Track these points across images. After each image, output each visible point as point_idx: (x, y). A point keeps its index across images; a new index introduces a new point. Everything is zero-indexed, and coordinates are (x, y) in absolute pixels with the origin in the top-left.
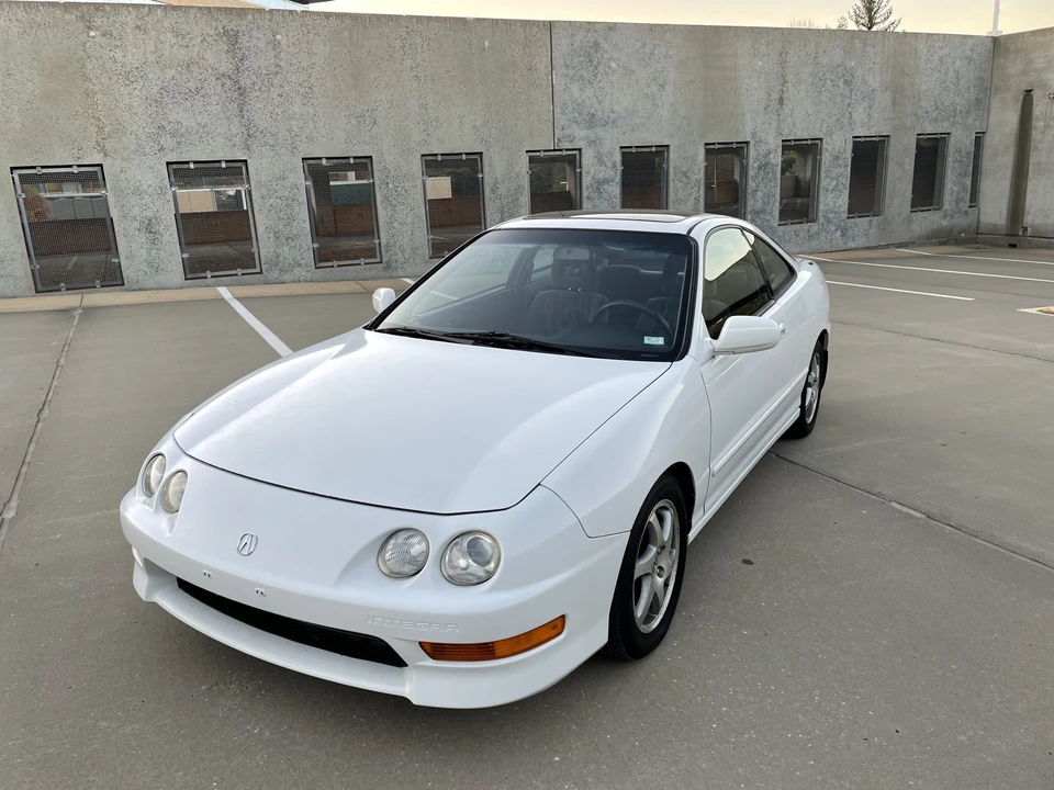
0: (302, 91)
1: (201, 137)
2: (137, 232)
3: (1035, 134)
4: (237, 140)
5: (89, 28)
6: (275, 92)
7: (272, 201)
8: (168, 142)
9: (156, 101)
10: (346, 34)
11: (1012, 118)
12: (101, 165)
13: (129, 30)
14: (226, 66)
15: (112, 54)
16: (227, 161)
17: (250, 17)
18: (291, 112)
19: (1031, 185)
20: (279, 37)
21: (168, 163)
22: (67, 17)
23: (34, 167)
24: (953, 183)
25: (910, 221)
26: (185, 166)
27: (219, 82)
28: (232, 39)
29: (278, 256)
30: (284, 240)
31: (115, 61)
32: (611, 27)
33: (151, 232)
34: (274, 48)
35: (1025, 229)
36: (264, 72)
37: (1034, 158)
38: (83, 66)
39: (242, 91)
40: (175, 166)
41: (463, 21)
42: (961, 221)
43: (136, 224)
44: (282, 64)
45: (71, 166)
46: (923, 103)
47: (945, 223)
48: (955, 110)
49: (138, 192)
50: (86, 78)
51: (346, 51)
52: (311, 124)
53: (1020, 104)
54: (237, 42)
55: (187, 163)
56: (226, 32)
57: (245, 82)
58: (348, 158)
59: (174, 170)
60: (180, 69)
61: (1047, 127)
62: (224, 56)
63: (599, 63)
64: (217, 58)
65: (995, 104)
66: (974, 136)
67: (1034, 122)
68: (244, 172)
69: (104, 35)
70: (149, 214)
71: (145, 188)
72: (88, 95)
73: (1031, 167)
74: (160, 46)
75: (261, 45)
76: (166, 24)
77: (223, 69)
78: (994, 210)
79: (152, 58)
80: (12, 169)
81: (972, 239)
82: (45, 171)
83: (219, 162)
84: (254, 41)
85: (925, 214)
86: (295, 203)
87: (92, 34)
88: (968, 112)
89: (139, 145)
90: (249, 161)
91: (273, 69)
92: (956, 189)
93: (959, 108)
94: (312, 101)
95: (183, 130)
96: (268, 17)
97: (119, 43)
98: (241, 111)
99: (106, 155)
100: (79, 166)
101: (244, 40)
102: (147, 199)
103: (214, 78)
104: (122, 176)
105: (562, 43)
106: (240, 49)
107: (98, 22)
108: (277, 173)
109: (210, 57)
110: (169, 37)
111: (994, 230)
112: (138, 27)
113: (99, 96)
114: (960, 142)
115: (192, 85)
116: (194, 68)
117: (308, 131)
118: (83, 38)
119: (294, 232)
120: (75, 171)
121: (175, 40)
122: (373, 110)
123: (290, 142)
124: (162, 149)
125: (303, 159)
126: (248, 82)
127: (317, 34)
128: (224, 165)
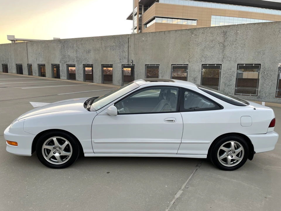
0: (242, 45)
1: (211, 58)
4: (220, 59)
5: (192, 34)
6: (233, 46)
7: (226, 75)
8: (203, 59)
9: (203, 50)
10: (260, 29)
12: (188, 65)
13: (200, 34)
14: (221, 40)
15: (196, 39)
16: (217, 64)
17: (231, 27)
18: (237, 51)
20: (238, 31)
21: (202, 65)
22: (188, 32)
23: (176, 65)
26: (206, 65)
27: (219, 45)
28: (225, 33)
29: (224, 90)
30: (227, 86)
31: (196, 41)
34: (236, 35)
36: (232, 41)
38: (189, 43)
40: (204, 65)
43: (192, 78)
44: (237, 39)
45: (182, 65)
49: (194, 71)
50: (189, 46)
51: (259, 33)
52: (242, 55)
54: (226, 34)
55: (207, 64)
56: (224, 32)
57: (226, 44)
58: (253, 64)
60: (210, 42)
62: (222, 38)
64: (220, 39)
68: (220, 67)
69: (195, 35)
70: (195, 76)
71: (196, 70)
72: (189, 49)
74: (207, 37)
75: (233, 34)
76: (209, 31)
77: (221, 41)
79: (204, 40)
80: (172, 65)
82: (177, 65)
83: (215, 64)
84: (231, 33)
86: (233, 76)
87: (193, 35)
89: (197, 60)
90: (222, 64)
91: (234, 40)
94: (244, 48)
95: (207, 57)
96: (236, 26)
97: (198, 37)
98: (223, 52)
99: (189, 62)
101: (228, 34)
102: (196, 73)
104: (192, 67)
106: (226, 36)
107: (194, 32)
108: (229, 68)
109: (218, 38)
110: (209, 34)
112: (203, 33)
113: (191, 49)
115: (212, 46)
116: (213, 41)
117: (241, 57)
118: (190, 36)
119: (231, 84)
120: (183, 65)
121: (210, 35)
122: (264, 50)
123: (235, 59)
124: (202, 61)
125: (238, 64)
126: (227, 44)
127: (250, 29)
128: (215, 65)
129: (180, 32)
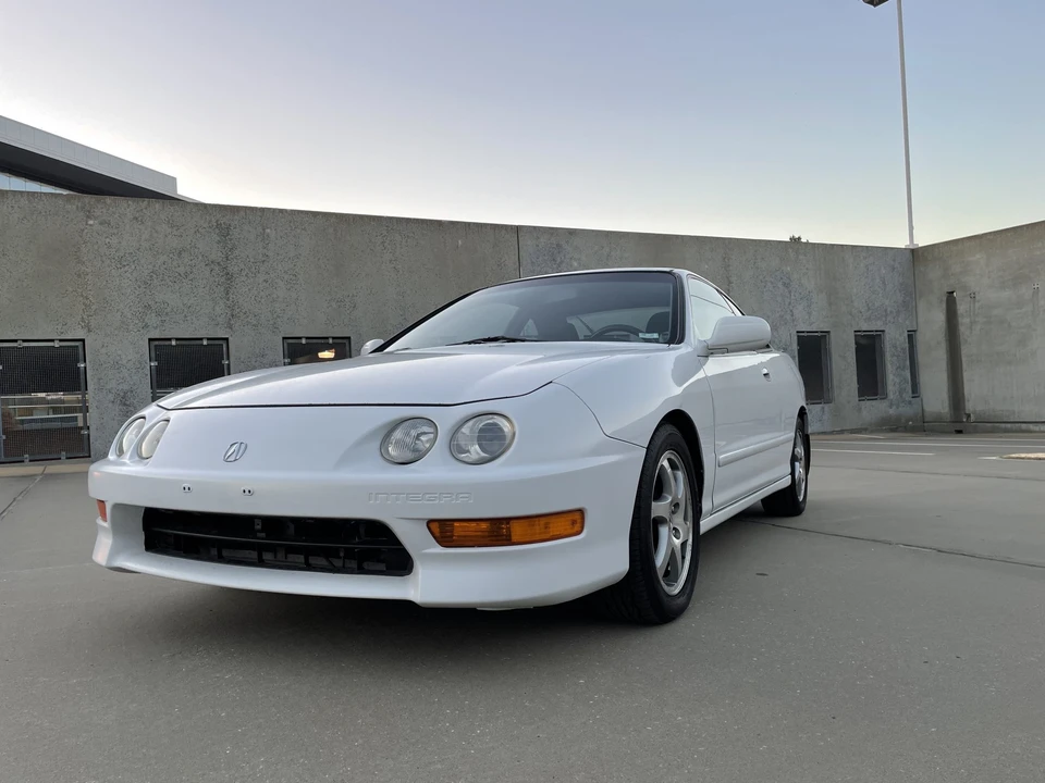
0: (286, 277)
1: (186, 316)
2: (110, 405)
3: (963, 329)
4: (221, 320)
5: (88, 217)
6: (260, 278)
8: (152, 319)
9: (146, 283)
10: (331, 230)
11: (939, 317)
12: (83, 341)
13: (126, 221)
14: (216, 255)
15: (108, 240)
16: (208, 339)
17: (243, 213)
18: (275, 296)
19: (966, 375)
20: (268, 231)
21: (150, 340)
22: (68, 207)
23: (16, 341)
24: (894, 375)
25: (860, 410)
26: (167, 343)
27: (208, 268)
28: (224, 232)
31: (110, 247)
32: (572, 232)
33: (125, 404)
34: (263, 240)
35: (969, 416)
36: (252, 260)
37: (965, 351)
38: (78, 250)
39: (229, 277)
40: (157, 343)
41: (439, 223)
42: (907, 411)
43: (111, 397)
44: (270, 254)
45: (53, 341)
46: (856, 304)
47: (892, 411)
48: (886, 311)
49: (117, 366)
50: (79, 262)
51: (330, 244)
52: (293, 307)
53: (944, 306)
54: (228, 234)
55: (170, 339)
56: (218, 225)
57: (233, 269)
58: (327, 338)
59: (156, 346)
60: (171, 255)
61: (973, 323)
62: (215, 245)
63: (562, 262)
64: (209, 248)
65: (922, 305)
66: (906, 334)
67: (960, 319)
68: (225, 349)
69: (101, 224)
70: (125, 387)
71: (124, 362)
72: (79, 276)
73: (964, 359)
74: (155, 235)
75: (252, 237)
76: (162, 217)
77: (213, 257)
78: (936, 399)
79: (146, 245)
81: (919, 426)
82: (26, 344)
83: (201, 339)
84: (244, 233)
85: (874, 403)
87: (91, 222)
88: (898, 312)
89: (123, 322)
90: (230, 339)
91: (260, 258)
92: (897, 380)
93: (889, 309)
94: (295, 287)
95: (169, 309)
96: (258, 213)
97: (116, 231)
98: (227, 294)
99: (89, 331)
100: (61, 340)
101: (235, 233)
102: (125, 373)
103: (203, 264)
104: (104, 351)
105: (528, 243)
106: (231, 240)
107: (97, 212)
108: (257, 350)
109: (202, 246)
110: (165, 228)
111: (938, 419)
112: (135, 219)
113: (89, 277)
114: (894, 339)
115: (182, 270)
116: (185, 255)
117: (290, 313)
118: (82, 225)
120: (57, 344)
121: (170, 230)
122: (353, 296)
123: (271, 322)
124: (146, 326)
125: (284, 338)
126: (236, 269)
127: (304, 229)
128: (205, 343)
129: (24, 202)
